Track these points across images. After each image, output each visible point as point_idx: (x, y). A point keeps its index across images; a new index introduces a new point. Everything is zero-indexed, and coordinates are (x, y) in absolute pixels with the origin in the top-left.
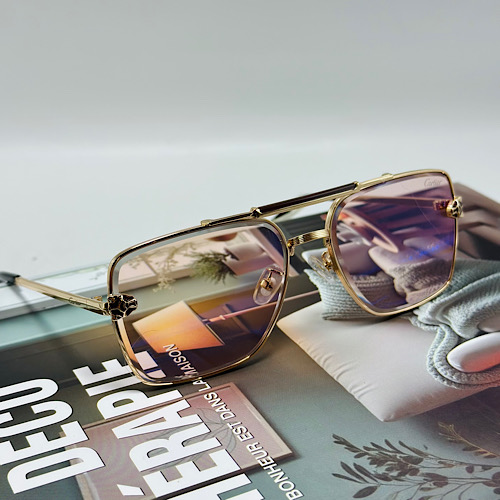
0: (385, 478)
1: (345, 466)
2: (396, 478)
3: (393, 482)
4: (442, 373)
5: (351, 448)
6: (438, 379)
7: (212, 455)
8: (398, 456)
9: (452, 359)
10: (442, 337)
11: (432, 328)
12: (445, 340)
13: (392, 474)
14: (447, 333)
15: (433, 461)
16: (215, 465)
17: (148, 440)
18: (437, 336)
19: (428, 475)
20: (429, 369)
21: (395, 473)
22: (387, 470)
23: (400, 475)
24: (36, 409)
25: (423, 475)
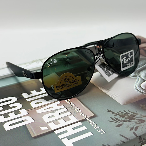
0: (125, 121)
1: (112, 118)
2: (128, 121)
3: (127, 122)
4: (140, 90)
5: (113, 113)
6: (138, 92)
7: (69, 117)
8: (128, 115)
9: (142, 86)
10: (138, 80)
11: (135, 77)
12: (139, 81)
13: (127, 120)
14: (140, 79)
15: (140, 116)
16: (70, 120)
17: (48, 113)
18: (137, 80)
19: (138, 120)
20: (135, 89)
21: (128, 120)
22: (125, 119)
23: (129, 120)
24: (11, 106)
25: (137, 120)
